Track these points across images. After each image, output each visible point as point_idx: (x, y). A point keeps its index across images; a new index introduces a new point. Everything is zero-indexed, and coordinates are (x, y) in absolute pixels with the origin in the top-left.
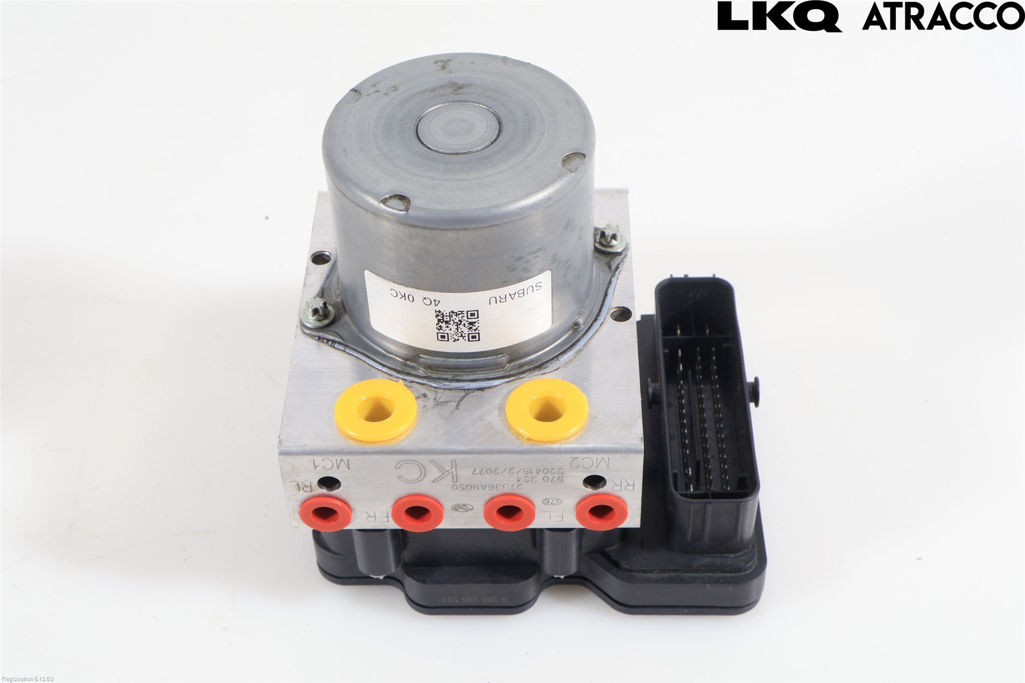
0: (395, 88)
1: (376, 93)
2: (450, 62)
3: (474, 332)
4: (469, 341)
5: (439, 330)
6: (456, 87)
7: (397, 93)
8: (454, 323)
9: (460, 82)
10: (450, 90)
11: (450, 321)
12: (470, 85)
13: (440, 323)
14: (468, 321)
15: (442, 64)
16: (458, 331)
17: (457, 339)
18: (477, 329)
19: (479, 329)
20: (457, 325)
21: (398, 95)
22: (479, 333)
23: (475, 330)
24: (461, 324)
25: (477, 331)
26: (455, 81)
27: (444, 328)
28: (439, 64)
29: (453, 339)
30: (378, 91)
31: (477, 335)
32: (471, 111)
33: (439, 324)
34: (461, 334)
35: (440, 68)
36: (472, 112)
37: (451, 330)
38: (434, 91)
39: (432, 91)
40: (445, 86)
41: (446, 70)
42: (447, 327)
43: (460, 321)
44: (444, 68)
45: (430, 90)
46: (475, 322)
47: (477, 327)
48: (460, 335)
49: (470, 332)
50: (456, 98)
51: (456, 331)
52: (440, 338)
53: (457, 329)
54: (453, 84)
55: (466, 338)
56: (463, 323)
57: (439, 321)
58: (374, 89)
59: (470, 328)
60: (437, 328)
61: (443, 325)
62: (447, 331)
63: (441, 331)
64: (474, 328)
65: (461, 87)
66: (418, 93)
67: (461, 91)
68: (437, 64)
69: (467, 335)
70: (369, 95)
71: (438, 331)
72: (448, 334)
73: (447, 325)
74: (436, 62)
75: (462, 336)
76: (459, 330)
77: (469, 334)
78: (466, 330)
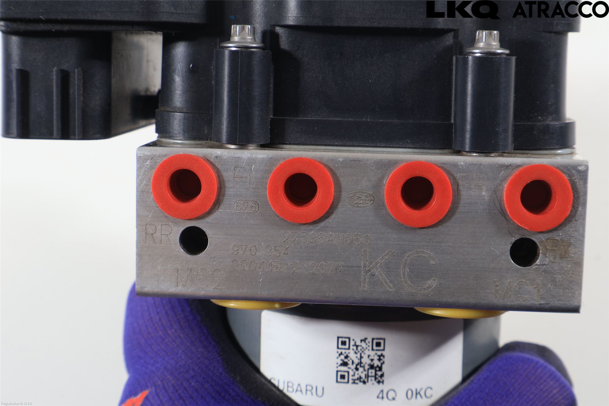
3: (343, 351)
4: (349, 338)
5: (382, 355)
8: (364, 367)
11: (368, 369)
13: (380, 365)
14: (349, 368)
16: (361, 354)
17: (363, 342)
18: (340, 355)
19: (338, 355)
20: (361, 363)
22: (338, 348)
23: (341, 354)
24: (357, 365)
25: (340, 351)
27: (376, 358)
29: (367, 341)
31: (340, 346)
33: (382, 364)
34: (357, 349)
37: (369, 356)
42: (372, 360)
43: (357, 369)
46: (341, 365)
47: (340, 358)
48: (359, 348)
49: (347, 351)
51: (363, 355)
52: (382, 341)
53: (361, 357)
55: (352, 343)
56: (354, 366)
57: (380, 369)
59: (347, 357)
60: (384, 356)
61: (376, 363)
62: (372, 353)
63: (379, 353)
64: (342, 357)
69: (351, 347)
71: (384, 353)
72: (373, 349)
73: (372, 364)
75: (357, 346)
76: (359, 355)
77: (349, 348)
78: (353, 356)
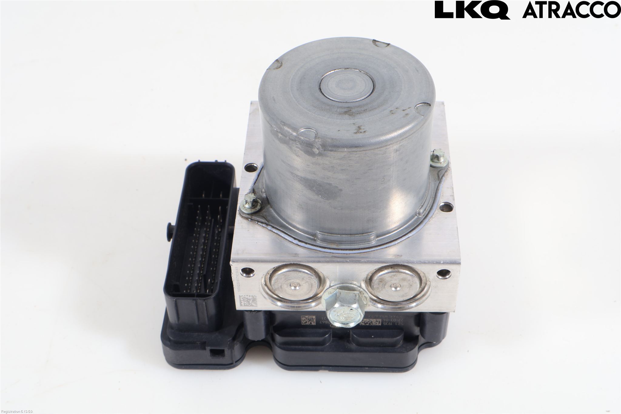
0: (392, 112)
1: (405, 109)
2: (355, 131)
6: (349, 113)
7: (390, 109)
9: (347, 116)
10: (353, 110)
12: (340, 114)
15: (361, 131)
21: (389, 107)
26: (351, 117)
28: (363, 131)
30: (404, 110)
32: (338, 96)
35: (362, 127)
36: (338, 94)
38: (364, 110)
39: (366, 110)
40: (357, 114)
41: (357, 126)
44: (359, 128)
45: (368, 111)
50: (349, 105)
54: (352, 115)
58: (406, 112)
65: (346, 113)
66: (375, 109)
67: (346, 110)
68: (364, 130)
70: (409, 108)
74: (365, 132)
